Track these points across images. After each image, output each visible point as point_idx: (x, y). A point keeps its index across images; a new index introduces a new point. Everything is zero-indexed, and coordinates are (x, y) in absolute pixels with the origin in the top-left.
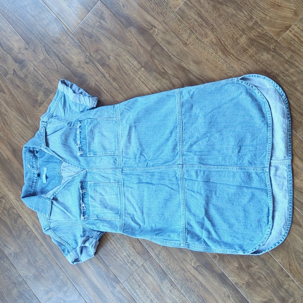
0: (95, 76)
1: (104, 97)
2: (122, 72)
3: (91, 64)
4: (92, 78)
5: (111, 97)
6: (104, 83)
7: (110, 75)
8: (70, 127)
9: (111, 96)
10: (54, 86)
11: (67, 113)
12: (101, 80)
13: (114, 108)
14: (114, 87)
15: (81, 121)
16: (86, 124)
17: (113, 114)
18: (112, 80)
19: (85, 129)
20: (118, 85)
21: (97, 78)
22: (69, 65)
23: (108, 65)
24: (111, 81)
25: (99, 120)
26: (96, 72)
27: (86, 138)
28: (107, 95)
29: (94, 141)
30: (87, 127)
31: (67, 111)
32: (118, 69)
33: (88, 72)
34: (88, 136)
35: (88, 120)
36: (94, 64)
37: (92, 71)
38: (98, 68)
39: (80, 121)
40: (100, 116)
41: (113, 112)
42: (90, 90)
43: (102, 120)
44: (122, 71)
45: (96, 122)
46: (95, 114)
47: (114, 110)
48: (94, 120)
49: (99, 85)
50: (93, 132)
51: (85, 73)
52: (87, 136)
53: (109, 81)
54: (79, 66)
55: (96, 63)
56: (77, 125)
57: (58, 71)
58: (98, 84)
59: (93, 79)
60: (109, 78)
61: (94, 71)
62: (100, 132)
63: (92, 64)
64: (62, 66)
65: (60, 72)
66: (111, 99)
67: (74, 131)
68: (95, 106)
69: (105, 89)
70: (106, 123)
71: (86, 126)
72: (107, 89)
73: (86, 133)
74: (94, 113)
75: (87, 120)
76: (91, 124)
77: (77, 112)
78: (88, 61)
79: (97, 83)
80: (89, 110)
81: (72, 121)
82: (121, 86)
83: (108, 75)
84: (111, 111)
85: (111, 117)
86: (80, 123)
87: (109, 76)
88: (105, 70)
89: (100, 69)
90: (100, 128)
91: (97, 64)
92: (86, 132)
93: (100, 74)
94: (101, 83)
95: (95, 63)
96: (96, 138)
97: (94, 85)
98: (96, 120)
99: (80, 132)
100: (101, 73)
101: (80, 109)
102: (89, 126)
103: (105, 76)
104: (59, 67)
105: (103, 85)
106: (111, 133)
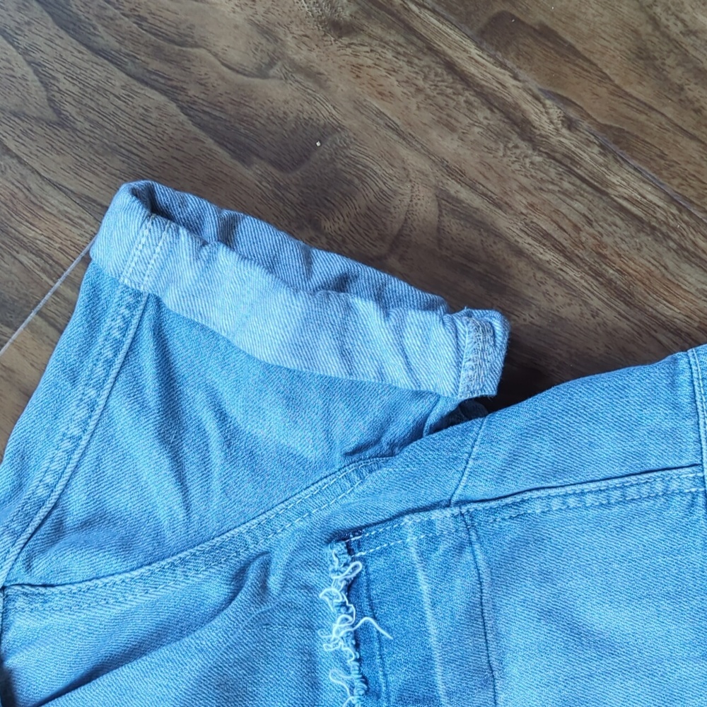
0: (434, 134)
1: (544, 303)
2: (677, 75)
3: (378, 31)
4: (404, 152)
5: (604, 294)
6: (523, 188)
7: (573, 114)
8: (262, 601)
9: (609, 284)
10: (38, 253)
11: (206, 476)
12: (489, 158)
13: (673, 385)
14: (622, 209)
15: (356, 531)
16: (415, 557)
17: (672, 436)
18: (596, 149)
19: (409, 602)
20: (657, 187)
21: (448, 145)
22: (168, 60)
23: (545, 34)
24: (590, 157)
25: (537, 508)
26: (440, 100)
27: (432, 686)
28: (561, 283)
29: (501, 697)
30: (425, 587)
31: (205, 461)
32: (643, 56)
33: (359, 106)
34: (446, 663)
35: (436, 515)
36: (410, 29)
37: (398, 91)
38: (451, 66)
39: (339, 536)
40: (555, 473)
41: (667, 425)
42: (402, 258)
43: (572, 501)
44: (679, 71)
45: (515, 530)
46: (513, 459)
47: (676, 406)
48: (493, 511)
49: (477, 202)
50: (489, 624)
51: (324, 112)
52: (438, 670)
53: (567, 162)
54: (271, 64)
55: (426, 24)
56: (311, 576)
57: (62, 122)
58: (464, 194)
59: (415, 161)
60: (568, 140)
61: (419, 90)
62: (547, 614)
63: (392, 37)
64: (100, 71)
65: (82, 124)
66: (610, 313)
67: (296, 632)
68: (491, 391)
69: (547, 235)
70: (598, 522)
71: (421, 576)
72: (557, 235)
73: (433, 641)
74: (503, 451)
75: (417, 518)
76: (460, 549)
77: (302, 462)
78: (346, 14)
79: (454, 188)
80: (436, 428)
81: (262, 547)
82: (690, 193)
83: (555, 112)
84: (658, 417)
85: (653, 463)
86: (350, 551)
87: (570, 124)
88: (522, 74)
89: (472, 69)
90: (546, 577)
91: (439, 33)
92: (433, 630)
93: (482, 114)
94: (494, 188)
95: (416, 24)
96: (513, 670)
97: (433, 207)
98: (513, 513)
99: (358, 639)
100: (489, 99)
101: (338, 431)
102: (446, 570)
103: (523, 127)
104: (65, 84)
105: (520, 201)
106: (665, 605)
